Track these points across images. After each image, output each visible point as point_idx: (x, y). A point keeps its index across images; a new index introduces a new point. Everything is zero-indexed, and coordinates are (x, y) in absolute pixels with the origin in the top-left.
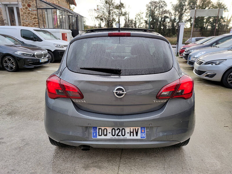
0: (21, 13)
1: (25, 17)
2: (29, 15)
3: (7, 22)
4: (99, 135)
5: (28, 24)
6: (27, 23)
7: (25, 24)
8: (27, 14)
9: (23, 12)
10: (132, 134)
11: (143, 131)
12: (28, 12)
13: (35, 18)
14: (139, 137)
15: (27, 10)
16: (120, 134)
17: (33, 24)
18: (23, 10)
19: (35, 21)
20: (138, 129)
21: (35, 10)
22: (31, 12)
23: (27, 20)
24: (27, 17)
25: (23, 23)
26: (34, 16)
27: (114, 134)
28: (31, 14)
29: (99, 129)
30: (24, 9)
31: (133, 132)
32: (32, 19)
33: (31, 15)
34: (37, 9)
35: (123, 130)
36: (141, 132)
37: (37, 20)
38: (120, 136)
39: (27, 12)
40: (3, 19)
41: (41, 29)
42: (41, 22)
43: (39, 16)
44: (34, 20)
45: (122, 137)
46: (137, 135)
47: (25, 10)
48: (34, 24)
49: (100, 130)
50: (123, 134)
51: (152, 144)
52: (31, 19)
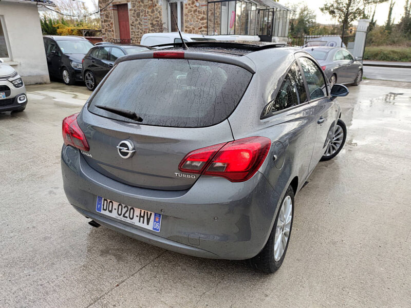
0: (185, 11)
1: (190, 17)
2: (196, 13)
3: (167, 27)
4: (104, 209)
5: (193, 28)
6: (192, 26)
7: (188, 29)
8: (192, 13)
9: (187, 9)
10: (142, 219)
11: (157, 220)
12: (195, 8)
13: (202, 19)
14: (150, 227)
15: (193, 6)
16: (127, 215)
17: (199, 29)
18: (188, 6)
19: (203, 24)
20: (151, 214)
21: (204, 5)
22: (198, 10)
23: (192, 22)
24: (193, 17)
25: (186, 27)
26: (202, 15)
27: (120, 213)
28: (199, 11)
29: (105, 200)
30: (189, 4)
31: (143, 217)
32: (199, 20)
33: (198, 14)
34: (208, 3)
35: (132, 210)
36: (155, 221)
37: (205, 21)
38: (127, 217)
39: (193, 9)
40: (162, 22)
41: (203, 37)
42: (211, 24)
43: (209, 15)
44: (201, 22)
45: (128, 220)
46: (148, 224)
47: (191, 6)
48: (201, 28)
49: (106, 202)
50: (131, 217)
51: (168, 245)
52: (197, 20)
